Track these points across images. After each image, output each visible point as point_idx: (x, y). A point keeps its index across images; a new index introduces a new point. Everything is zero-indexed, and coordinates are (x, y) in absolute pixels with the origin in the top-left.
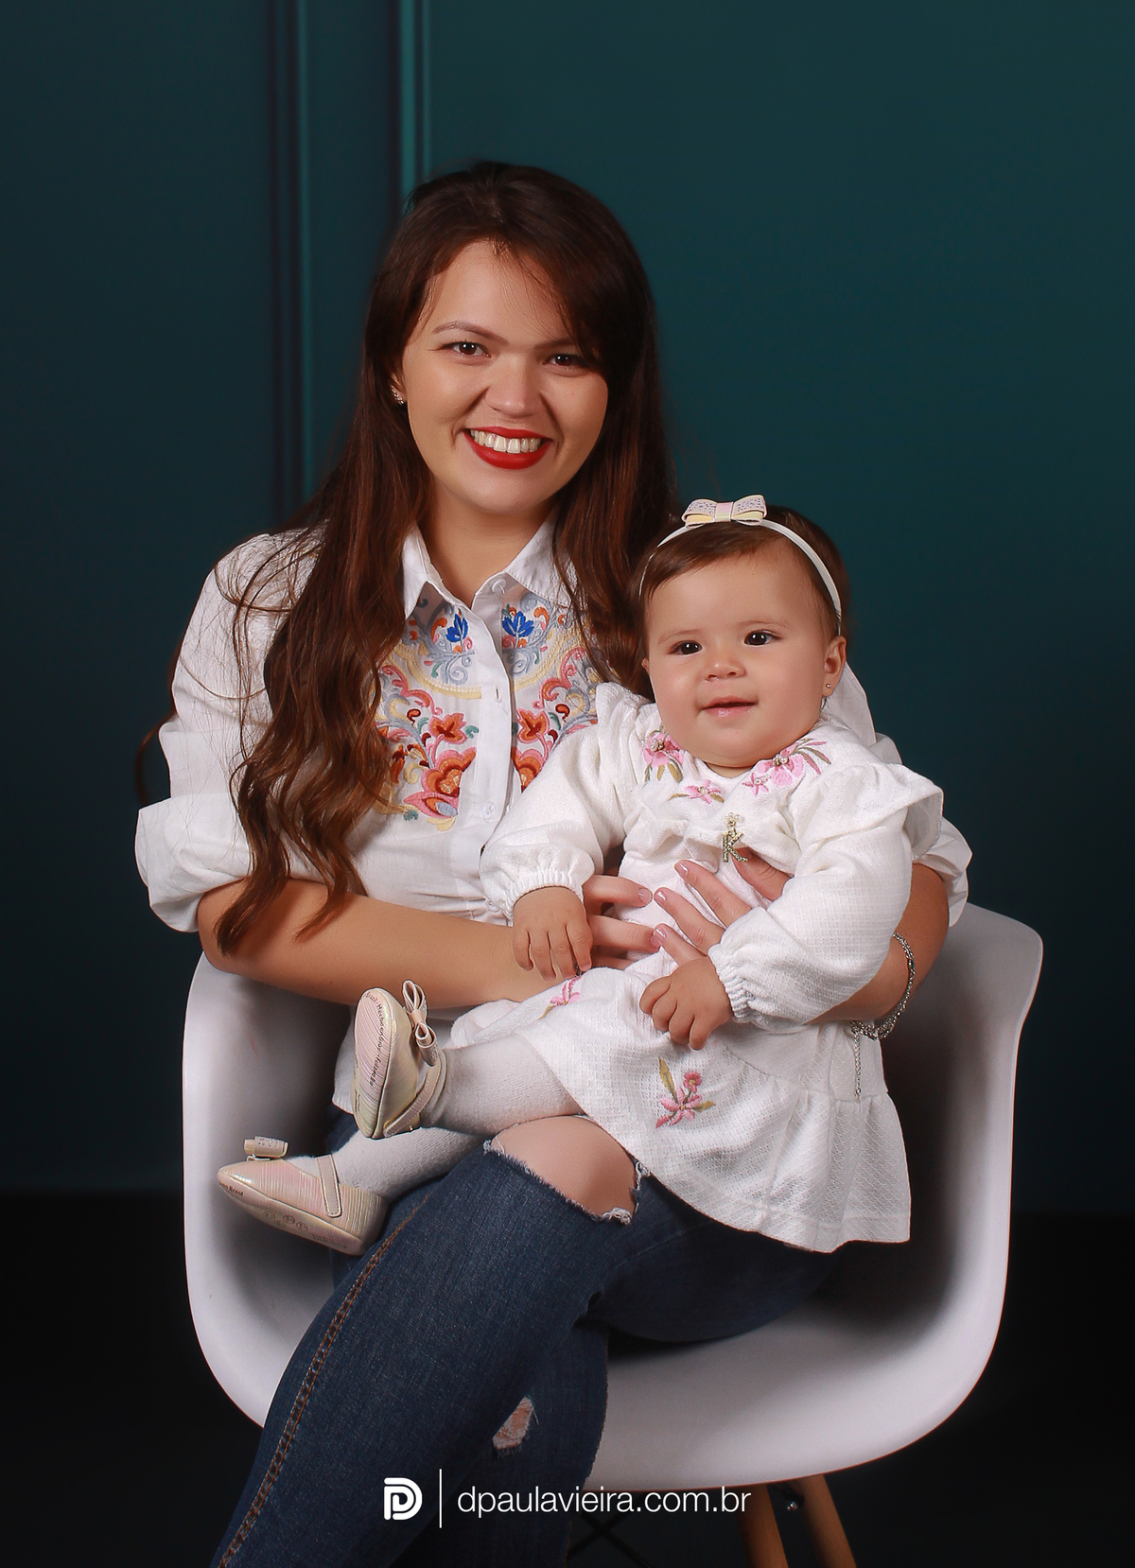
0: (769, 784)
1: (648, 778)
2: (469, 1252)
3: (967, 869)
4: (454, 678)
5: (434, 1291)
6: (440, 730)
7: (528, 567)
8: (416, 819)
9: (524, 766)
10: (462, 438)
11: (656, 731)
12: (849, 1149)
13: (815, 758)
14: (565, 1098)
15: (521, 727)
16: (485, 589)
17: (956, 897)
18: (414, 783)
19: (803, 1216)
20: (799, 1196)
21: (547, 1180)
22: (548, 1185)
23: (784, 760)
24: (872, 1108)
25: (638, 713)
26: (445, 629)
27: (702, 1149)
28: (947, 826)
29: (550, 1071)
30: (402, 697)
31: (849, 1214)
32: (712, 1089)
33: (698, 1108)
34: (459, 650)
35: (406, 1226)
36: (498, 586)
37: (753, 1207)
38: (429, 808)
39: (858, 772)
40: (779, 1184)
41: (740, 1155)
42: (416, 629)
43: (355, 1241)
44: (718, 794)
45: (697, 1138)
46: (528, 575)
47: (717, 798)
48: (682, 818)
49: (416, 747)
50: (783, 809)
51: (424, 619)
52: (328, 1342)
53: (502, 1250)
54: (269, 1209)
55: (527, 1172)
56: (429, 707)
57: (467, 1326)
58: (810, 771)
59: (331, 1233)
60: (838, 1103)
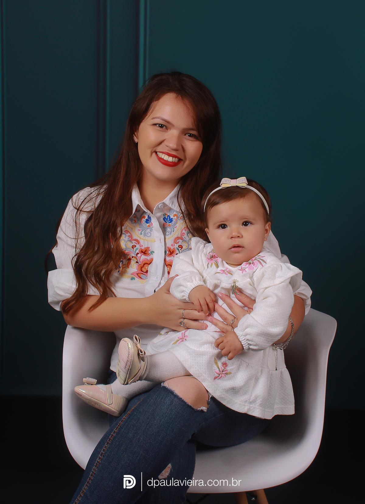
0: (247, 270)
1: (208, 267)
2: (155, 418)
3: (311, 297)
4: (147, 235)
5: (143, 429)
6: (142, 252)
7: (171, 200)
8: (134, 280)
9: (168, 265)
10: (154, 154)
11: (210, 252)
12: (275, 386)
13: (262, 262)
14: (185, 371)
15: (167, 252)
16: (156, 207)
17: (307, 306)
18: (133, 268)
19: (261, 408)
20: (259, 401)
21: (181, 397)
22: (181, 399)
23: (252, 262)
24: (281, 372)
25: (205, 246)
26: (145, 219)
27: (228, 387)
28: (304, 283)
29: (180, 362)
30: (131, 241)
31: (275, 407)
32: (231, 368)
33: (227, 374)
34: (149, 226)
35: (135, 408)
36: (161, 206)
37: (245, 405)
38: (139, 276)
39: (275, 266)
40: (252, 398)
41: (240, 389)
42: (136, 219)
43: (116, 412)
44: (230, 272)
45: (227, 383)
46: (171, 202)
47: (230, 273)
48: (219, 280)
49: (134, 257)
50: (251, 278)
51: (138, 216)
52: (108, 443)
53: (165, 418)
54: (90, 400)
55: (175, 394)
56: (139, 245)
57: (153, 441)
58: (260, 266)
59: (109, 409)
60: (271, 372)
